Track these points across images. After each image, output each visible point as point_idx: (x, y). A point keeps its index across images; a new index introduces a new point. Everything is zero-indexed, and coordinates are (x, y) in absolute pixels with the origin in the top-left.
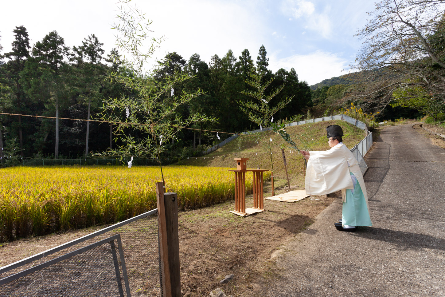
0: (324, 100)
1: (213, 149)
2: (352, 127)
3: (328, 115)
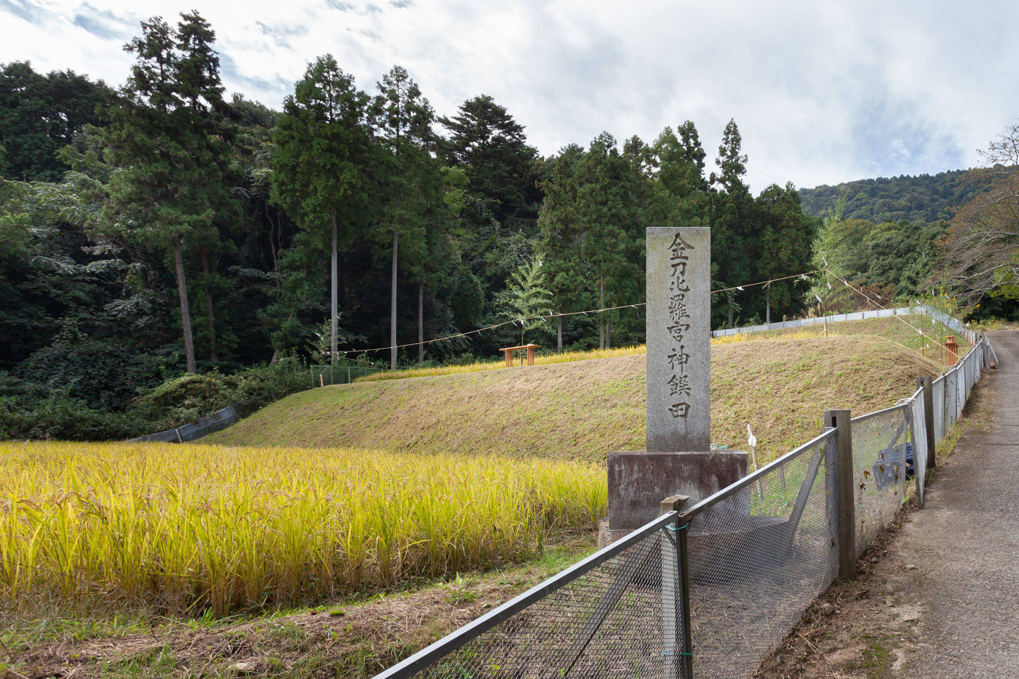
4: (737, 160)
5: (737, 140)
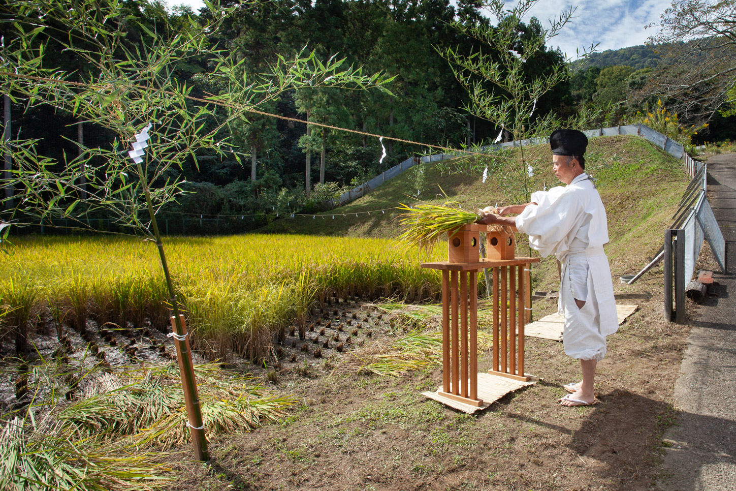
0: (590, 95)
1: (353, 195)
2: (659, 151)
3: (613, 125)
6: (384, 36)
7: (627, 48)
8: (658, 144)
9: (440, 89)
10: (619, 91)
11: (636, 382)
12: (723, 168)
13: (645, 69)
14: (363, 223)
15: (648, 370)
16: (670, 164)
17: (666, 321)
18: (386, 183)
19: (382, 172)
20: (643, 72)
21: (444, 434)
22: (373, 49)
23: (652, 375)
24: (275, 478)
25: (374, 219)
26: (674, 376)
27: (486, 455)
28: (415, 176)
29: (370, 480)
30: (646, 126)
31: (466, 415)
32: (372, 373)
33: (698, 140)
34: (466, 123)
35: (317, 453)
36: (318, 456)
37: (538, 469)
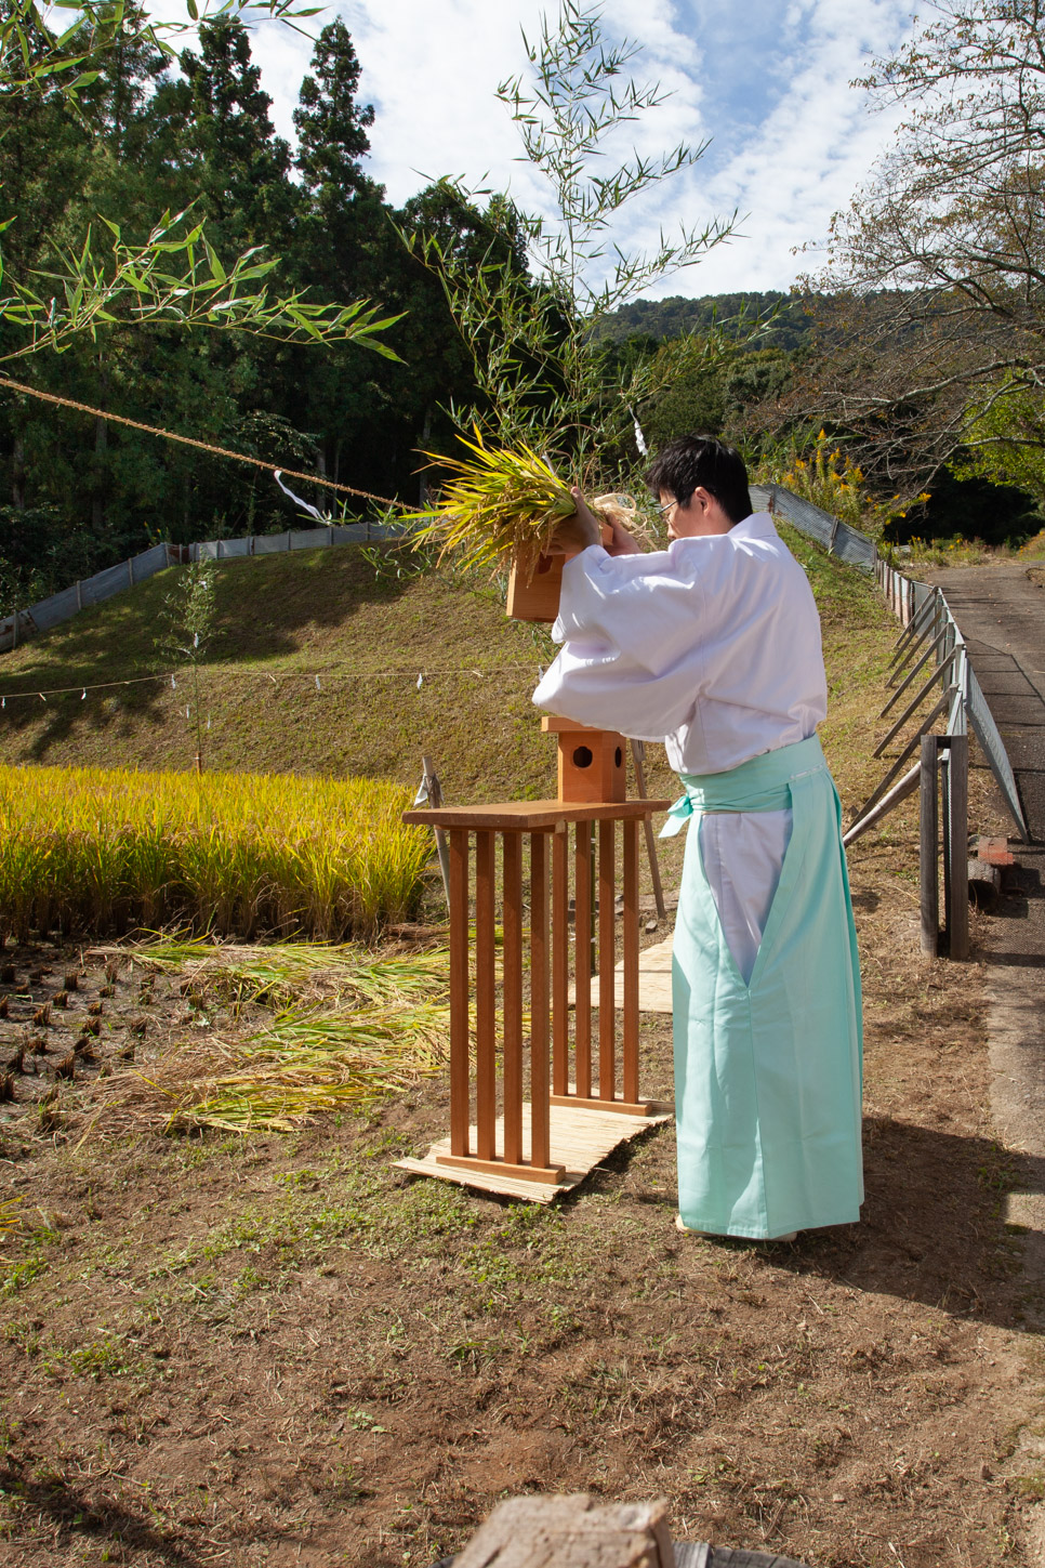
2: (821, 553)
4: (347, 118)
5: (347, 70)
6: (85, 200)
7: (721, 297)
8: (816, 536)
9: (244, 361)
10: (704, 400)
11: (902, 1099)
12: (963, 601)
13: (766, 353)
14: (20, 726)
15: (920, 1069)
16: (848, 587)
17: (925, 954)
18: (88, 614)
19: (72, 580)
20: (762, 359)
21: (496, 1260)
22: (51, 232)
23: (933, 1081)
24: (61, 1430)
25: (51, 715)
26: (981, 1079)
27: (622, 1298)
28: (185, 595)
29: (343, 1396)
30: (787, 491)
31: (537, 1208)
32: (206, 1127)
33: (898, 532)
34: (313, 458)
35: (159, 1347)
36: (164, 1355)
37: (758, 1315)
